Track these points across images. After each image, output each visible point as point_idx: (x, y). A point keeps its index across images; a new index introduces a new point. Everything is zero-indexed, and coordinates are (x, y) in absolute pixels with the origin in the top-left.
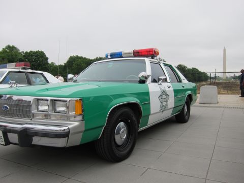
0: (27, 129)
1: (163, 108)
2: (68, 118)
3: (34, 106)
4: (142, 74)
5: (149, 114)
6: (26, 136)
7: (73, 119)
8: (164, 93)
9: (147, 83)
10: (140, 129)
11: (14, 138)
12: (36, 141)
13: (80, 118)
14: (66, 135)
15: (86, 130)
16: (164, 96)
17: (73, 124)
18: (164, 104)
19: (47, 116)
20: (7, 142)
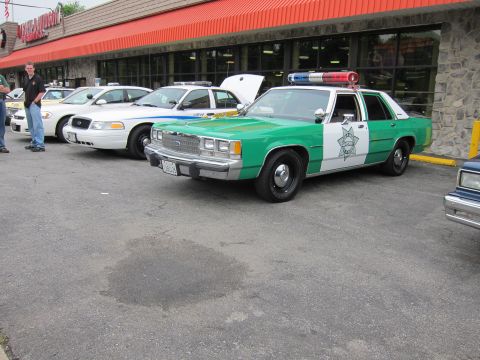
0: (195, 163)
1: (346, 154)
2: (229, 156)
3: (201, 144)
4: (320, 111)
5: (321, 160)
6: (195, 168)
7: (232, 157)
8: (348, 134)
9: (323, 123)
10: (308, 175)
11: (185, 170)
12: (203, 173)
13: (239, 157)
14: (226, 170)
15: (243, 168)
16: (349, 139)
17: (233, 162)
18: (348, 148)
19: (212, 154)
20: (179, 174)
